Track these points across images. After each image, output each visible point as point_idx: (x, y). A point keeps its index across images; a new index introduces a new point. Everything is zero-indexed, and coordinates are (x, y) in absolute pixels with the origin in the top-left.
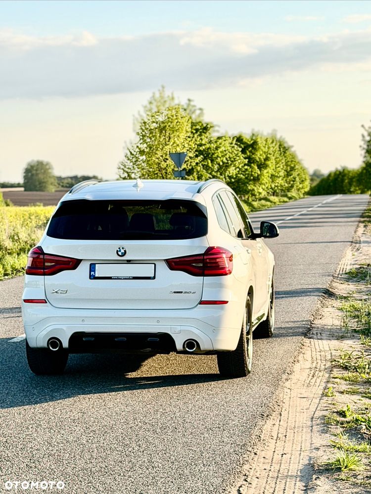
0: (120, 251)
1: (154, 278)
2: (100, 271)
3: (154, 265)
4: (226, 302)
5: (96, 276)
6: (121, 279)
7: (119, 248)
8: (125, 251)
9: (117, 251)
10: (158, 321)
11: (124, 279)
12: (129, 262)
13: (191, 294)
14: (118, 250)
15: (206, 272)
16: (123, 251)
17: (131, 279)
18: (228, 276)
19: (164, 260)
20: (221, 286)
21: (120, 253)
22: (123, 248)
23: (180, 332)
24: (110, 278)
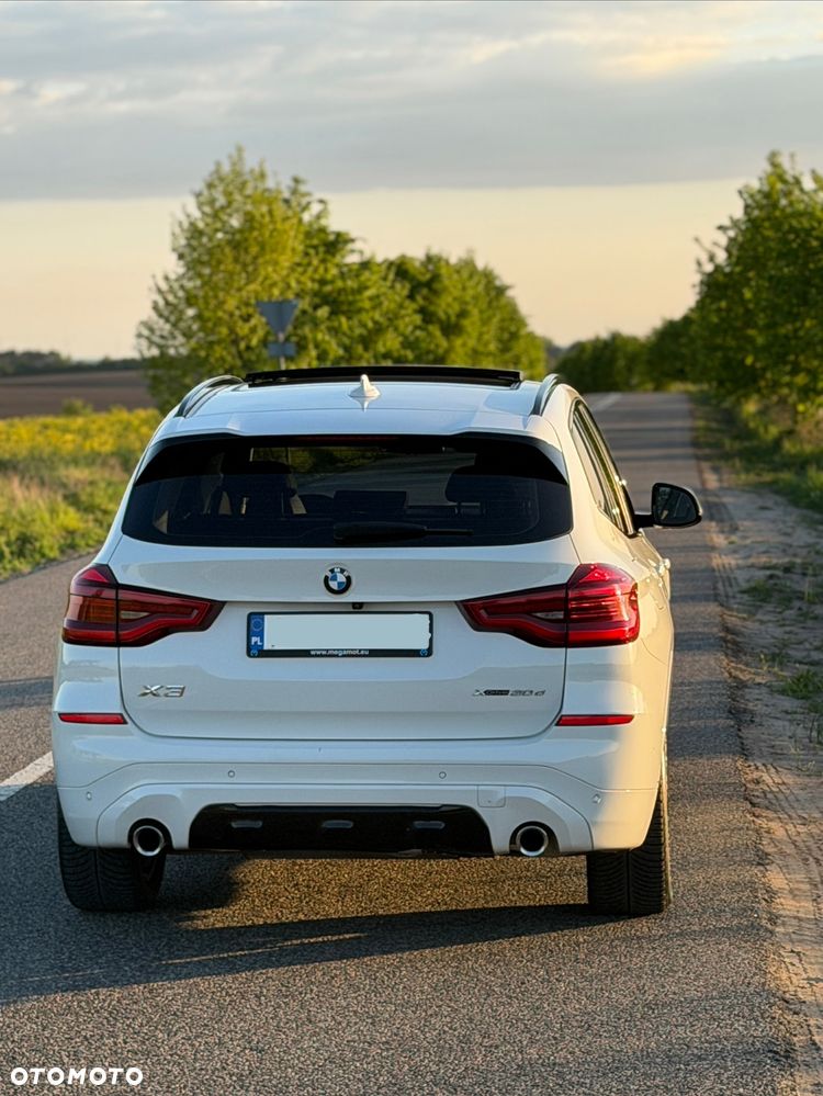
0: (334, 578)
1: (429, 652)
2: (278, 632)
3: (427, 616)
4: (627, 719)
5: (266, 648)
6: (337, 656)
7: (332, 571)
8: (349, 579)
9: (326, 579)
10: (443, 775)
11: (344, 656)
12: (358, 608)
13: (533, 696)
14: (329, 575)
15: (573, 635)
16: (341, 578)
17: (364, 656)
18: (630, 647)
19: (456, 602)
20: (606, 673)
21: (333, 585)
22: (342, 571)
23: (504, 802)
24: (305, 653)
